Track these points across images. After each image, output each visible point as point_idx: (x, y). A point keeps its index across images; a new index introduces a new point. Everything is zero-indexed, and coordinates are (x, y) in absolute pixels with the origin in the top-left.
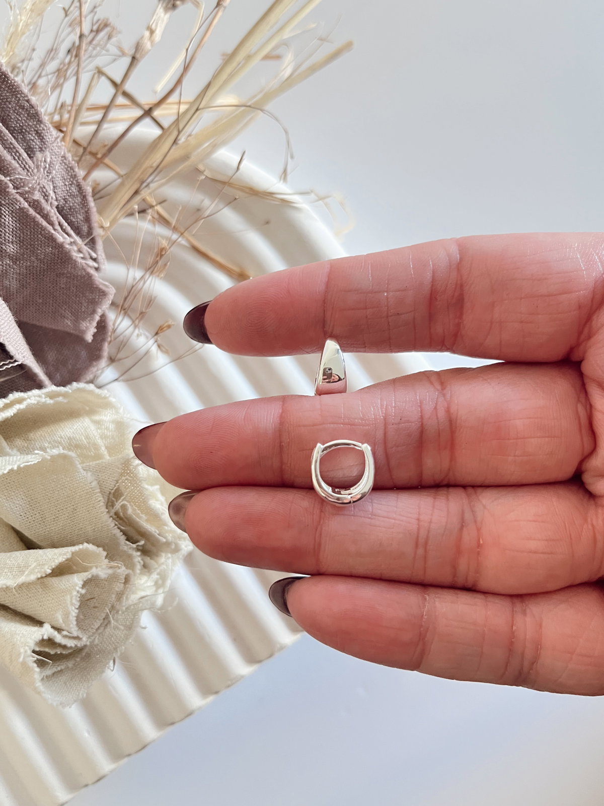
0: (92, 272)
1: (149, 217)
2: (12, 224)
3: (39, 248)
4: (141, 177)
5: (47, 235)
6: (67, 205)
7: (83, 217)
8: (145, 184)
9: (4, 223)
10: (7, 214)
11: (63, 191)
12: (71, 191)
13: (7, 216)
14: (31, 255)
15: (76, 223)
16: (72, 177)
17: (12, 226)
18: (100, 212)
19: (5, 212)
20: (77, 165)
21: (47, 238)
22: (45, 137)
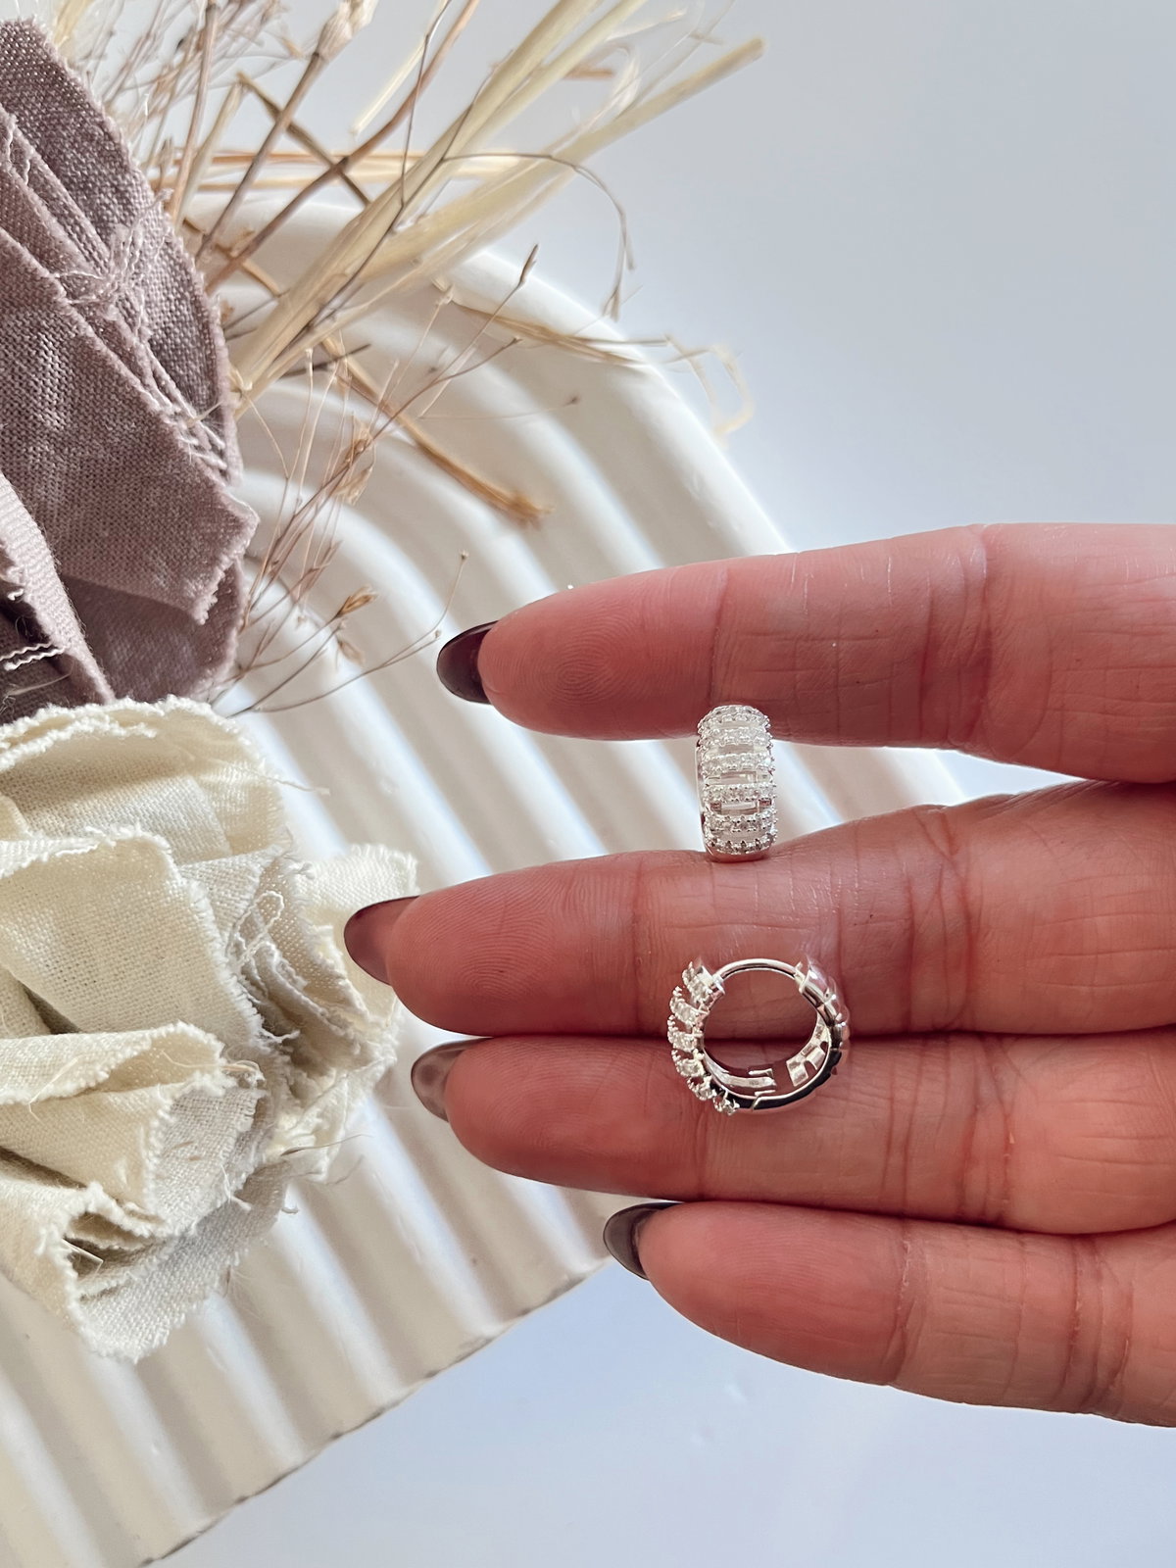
0: (215, 477)
1: (333, 379)
2: (60, 370)
3: (111, 422)
4: (319, 296)
5: (128, 396)
6: (169, 341)
7: (200, 368)
8: (326, 312)
9: (44, 368)
10: (50, 349)
11: (163, 311)
12: (178, 313)
13: (51, 353)
14: (94, 435)
15: (186, 378)
16: (183, 286)
17: (59, 372)
18: (236, 361)
19: (45, 343)
20: (193, 260)
21: (128, 402)
22: (132, 200)
